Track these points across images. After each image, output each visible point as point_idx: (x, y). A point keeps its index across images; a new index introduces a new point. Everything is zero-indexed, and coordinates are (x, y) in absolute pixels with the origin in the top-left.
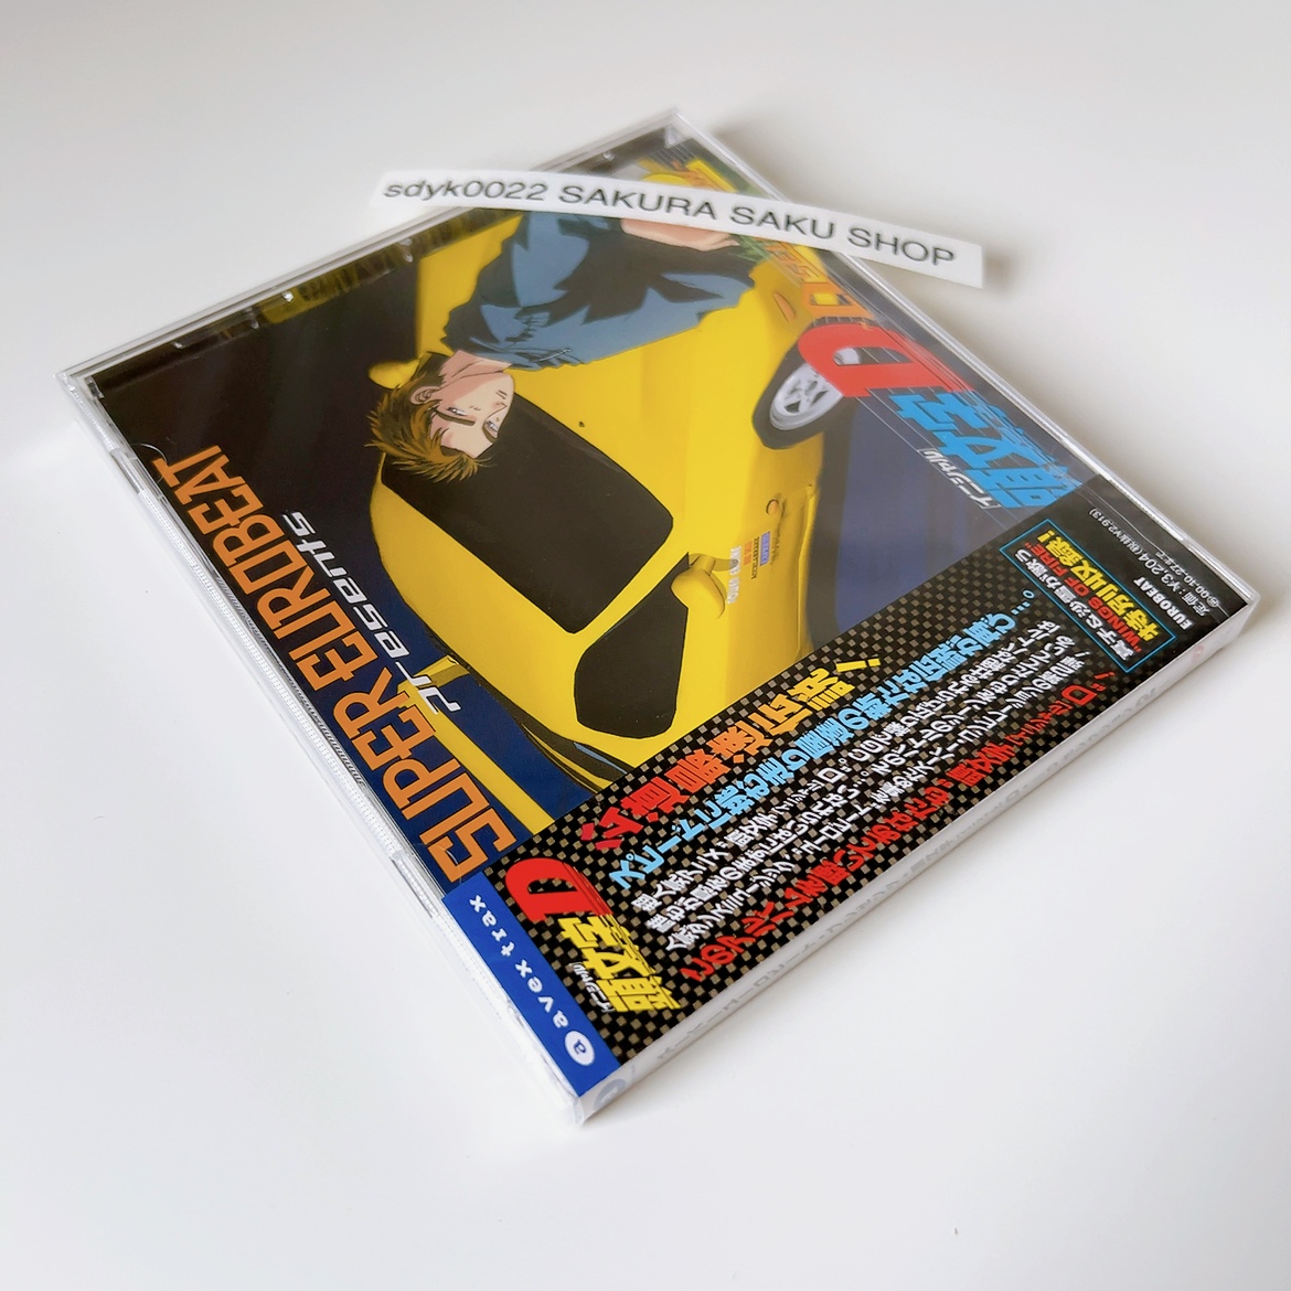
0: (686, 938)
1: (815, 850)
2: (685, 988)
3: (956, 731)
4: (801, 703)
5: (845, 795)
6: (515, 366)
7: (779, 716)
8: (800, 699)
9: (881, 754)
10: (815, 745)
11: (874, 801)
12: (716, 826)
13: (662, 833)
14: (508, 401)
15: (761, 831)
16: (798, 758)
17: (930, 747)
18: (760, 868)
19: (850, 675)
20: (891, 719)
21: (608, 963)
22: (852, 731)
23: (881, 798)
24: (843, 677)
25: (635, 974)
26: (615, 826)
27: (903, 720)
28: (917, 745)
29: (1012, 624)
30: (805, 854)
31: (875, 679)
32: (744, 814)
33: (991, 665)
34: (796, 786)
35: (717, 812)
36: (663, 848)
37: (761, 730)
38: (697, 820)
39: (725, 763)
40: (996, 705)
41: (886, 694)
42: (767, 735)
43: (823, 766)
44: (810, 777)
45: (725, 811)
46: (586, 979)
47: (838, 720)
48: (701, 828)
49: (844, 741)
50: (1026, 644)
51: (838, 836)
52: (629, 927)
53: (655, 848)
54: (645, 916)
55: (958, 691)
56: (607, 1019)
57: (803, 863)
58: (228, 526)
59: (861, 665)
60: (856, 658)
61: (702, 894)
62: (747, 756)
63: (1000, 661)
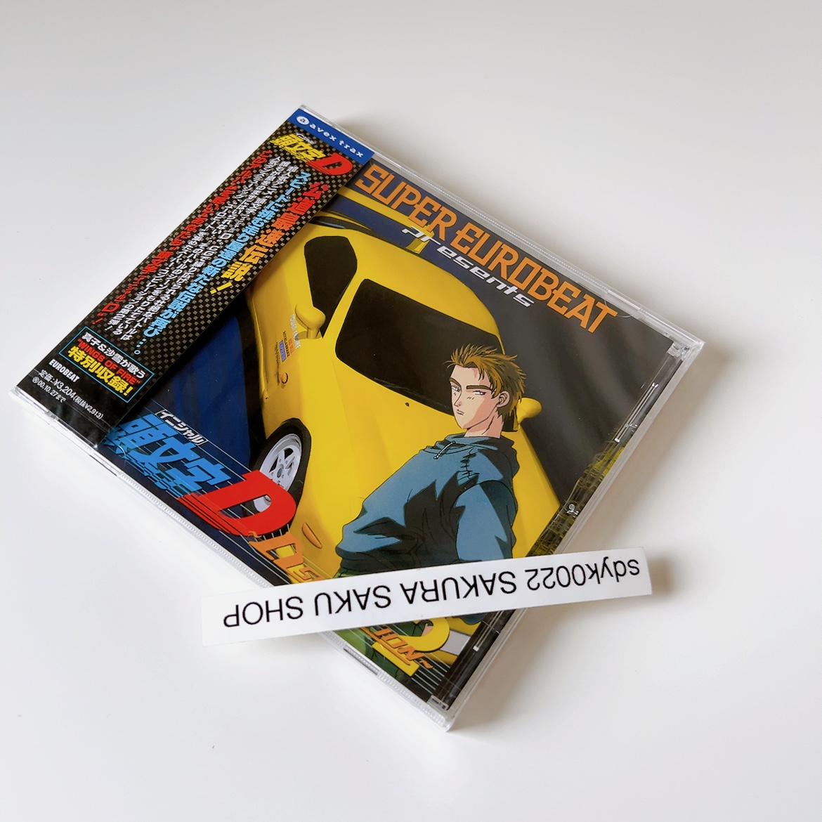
0: (273, 162)
1: (227, 205)
2: (269, 147)
3: (170, 272)
4: (245, 263)
5: (218, 230)
6: (462, 436)
7: (254, 254)
8: (246, 264)
9: (204, 252)
10: (236, 246)
11: (205, 232)
12: (273, 203)
13: (294, 195)
14: (455, 409)
15: (252, 206)
16: (242, 239)
17: (181, 262)
18: (249, 193)
19: (224, 282)
20: (201, 268)
21: (301, 147)
22: (220, 257)
23: (202, 234)
24: (227, 280)
25: (290, 146)
26: (315, 192)
27: (196, 269)
28: (188, 260)
29: (146, 333)
30: (232, 203)
31: (212, 284)
32: (261, 210)
33: (155, 309)
34: (241, 227)
35: (273, 208)
36: (292, 189)
37: (261, 246)
38: (280, 203)
39: (275, 228)
40: (152, 289)
41: (206, 279)
42: (258, 244)
43: (229, 239)
44: (235, 233)
45: (270, 209)
46: (308, 140)
47: (226, 260)
48: (278, 201)
49: (222, 252)
50: (138, 325)
51: (218, 214)
52: (297, 160)
53: (295, 188)
54: (292, 165)
55: (171, 290)
56: (296, 131)
57: (231, 200)
58: (557, 289)
59: (219, 289)
60: (222, 291)
61: (271, 178)
62: (265, 233)
63: (151, 312)
